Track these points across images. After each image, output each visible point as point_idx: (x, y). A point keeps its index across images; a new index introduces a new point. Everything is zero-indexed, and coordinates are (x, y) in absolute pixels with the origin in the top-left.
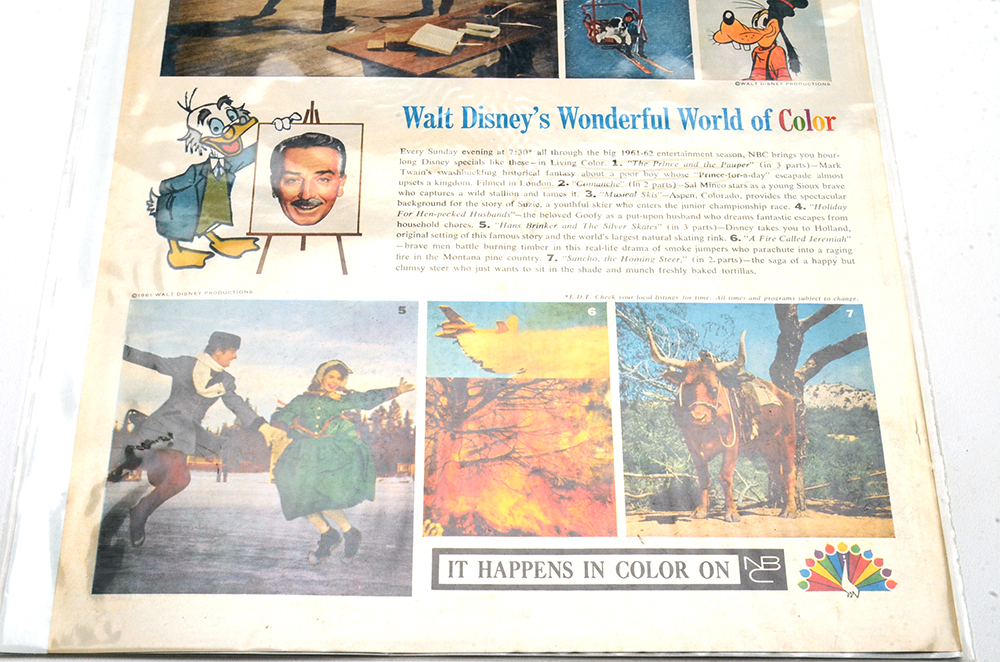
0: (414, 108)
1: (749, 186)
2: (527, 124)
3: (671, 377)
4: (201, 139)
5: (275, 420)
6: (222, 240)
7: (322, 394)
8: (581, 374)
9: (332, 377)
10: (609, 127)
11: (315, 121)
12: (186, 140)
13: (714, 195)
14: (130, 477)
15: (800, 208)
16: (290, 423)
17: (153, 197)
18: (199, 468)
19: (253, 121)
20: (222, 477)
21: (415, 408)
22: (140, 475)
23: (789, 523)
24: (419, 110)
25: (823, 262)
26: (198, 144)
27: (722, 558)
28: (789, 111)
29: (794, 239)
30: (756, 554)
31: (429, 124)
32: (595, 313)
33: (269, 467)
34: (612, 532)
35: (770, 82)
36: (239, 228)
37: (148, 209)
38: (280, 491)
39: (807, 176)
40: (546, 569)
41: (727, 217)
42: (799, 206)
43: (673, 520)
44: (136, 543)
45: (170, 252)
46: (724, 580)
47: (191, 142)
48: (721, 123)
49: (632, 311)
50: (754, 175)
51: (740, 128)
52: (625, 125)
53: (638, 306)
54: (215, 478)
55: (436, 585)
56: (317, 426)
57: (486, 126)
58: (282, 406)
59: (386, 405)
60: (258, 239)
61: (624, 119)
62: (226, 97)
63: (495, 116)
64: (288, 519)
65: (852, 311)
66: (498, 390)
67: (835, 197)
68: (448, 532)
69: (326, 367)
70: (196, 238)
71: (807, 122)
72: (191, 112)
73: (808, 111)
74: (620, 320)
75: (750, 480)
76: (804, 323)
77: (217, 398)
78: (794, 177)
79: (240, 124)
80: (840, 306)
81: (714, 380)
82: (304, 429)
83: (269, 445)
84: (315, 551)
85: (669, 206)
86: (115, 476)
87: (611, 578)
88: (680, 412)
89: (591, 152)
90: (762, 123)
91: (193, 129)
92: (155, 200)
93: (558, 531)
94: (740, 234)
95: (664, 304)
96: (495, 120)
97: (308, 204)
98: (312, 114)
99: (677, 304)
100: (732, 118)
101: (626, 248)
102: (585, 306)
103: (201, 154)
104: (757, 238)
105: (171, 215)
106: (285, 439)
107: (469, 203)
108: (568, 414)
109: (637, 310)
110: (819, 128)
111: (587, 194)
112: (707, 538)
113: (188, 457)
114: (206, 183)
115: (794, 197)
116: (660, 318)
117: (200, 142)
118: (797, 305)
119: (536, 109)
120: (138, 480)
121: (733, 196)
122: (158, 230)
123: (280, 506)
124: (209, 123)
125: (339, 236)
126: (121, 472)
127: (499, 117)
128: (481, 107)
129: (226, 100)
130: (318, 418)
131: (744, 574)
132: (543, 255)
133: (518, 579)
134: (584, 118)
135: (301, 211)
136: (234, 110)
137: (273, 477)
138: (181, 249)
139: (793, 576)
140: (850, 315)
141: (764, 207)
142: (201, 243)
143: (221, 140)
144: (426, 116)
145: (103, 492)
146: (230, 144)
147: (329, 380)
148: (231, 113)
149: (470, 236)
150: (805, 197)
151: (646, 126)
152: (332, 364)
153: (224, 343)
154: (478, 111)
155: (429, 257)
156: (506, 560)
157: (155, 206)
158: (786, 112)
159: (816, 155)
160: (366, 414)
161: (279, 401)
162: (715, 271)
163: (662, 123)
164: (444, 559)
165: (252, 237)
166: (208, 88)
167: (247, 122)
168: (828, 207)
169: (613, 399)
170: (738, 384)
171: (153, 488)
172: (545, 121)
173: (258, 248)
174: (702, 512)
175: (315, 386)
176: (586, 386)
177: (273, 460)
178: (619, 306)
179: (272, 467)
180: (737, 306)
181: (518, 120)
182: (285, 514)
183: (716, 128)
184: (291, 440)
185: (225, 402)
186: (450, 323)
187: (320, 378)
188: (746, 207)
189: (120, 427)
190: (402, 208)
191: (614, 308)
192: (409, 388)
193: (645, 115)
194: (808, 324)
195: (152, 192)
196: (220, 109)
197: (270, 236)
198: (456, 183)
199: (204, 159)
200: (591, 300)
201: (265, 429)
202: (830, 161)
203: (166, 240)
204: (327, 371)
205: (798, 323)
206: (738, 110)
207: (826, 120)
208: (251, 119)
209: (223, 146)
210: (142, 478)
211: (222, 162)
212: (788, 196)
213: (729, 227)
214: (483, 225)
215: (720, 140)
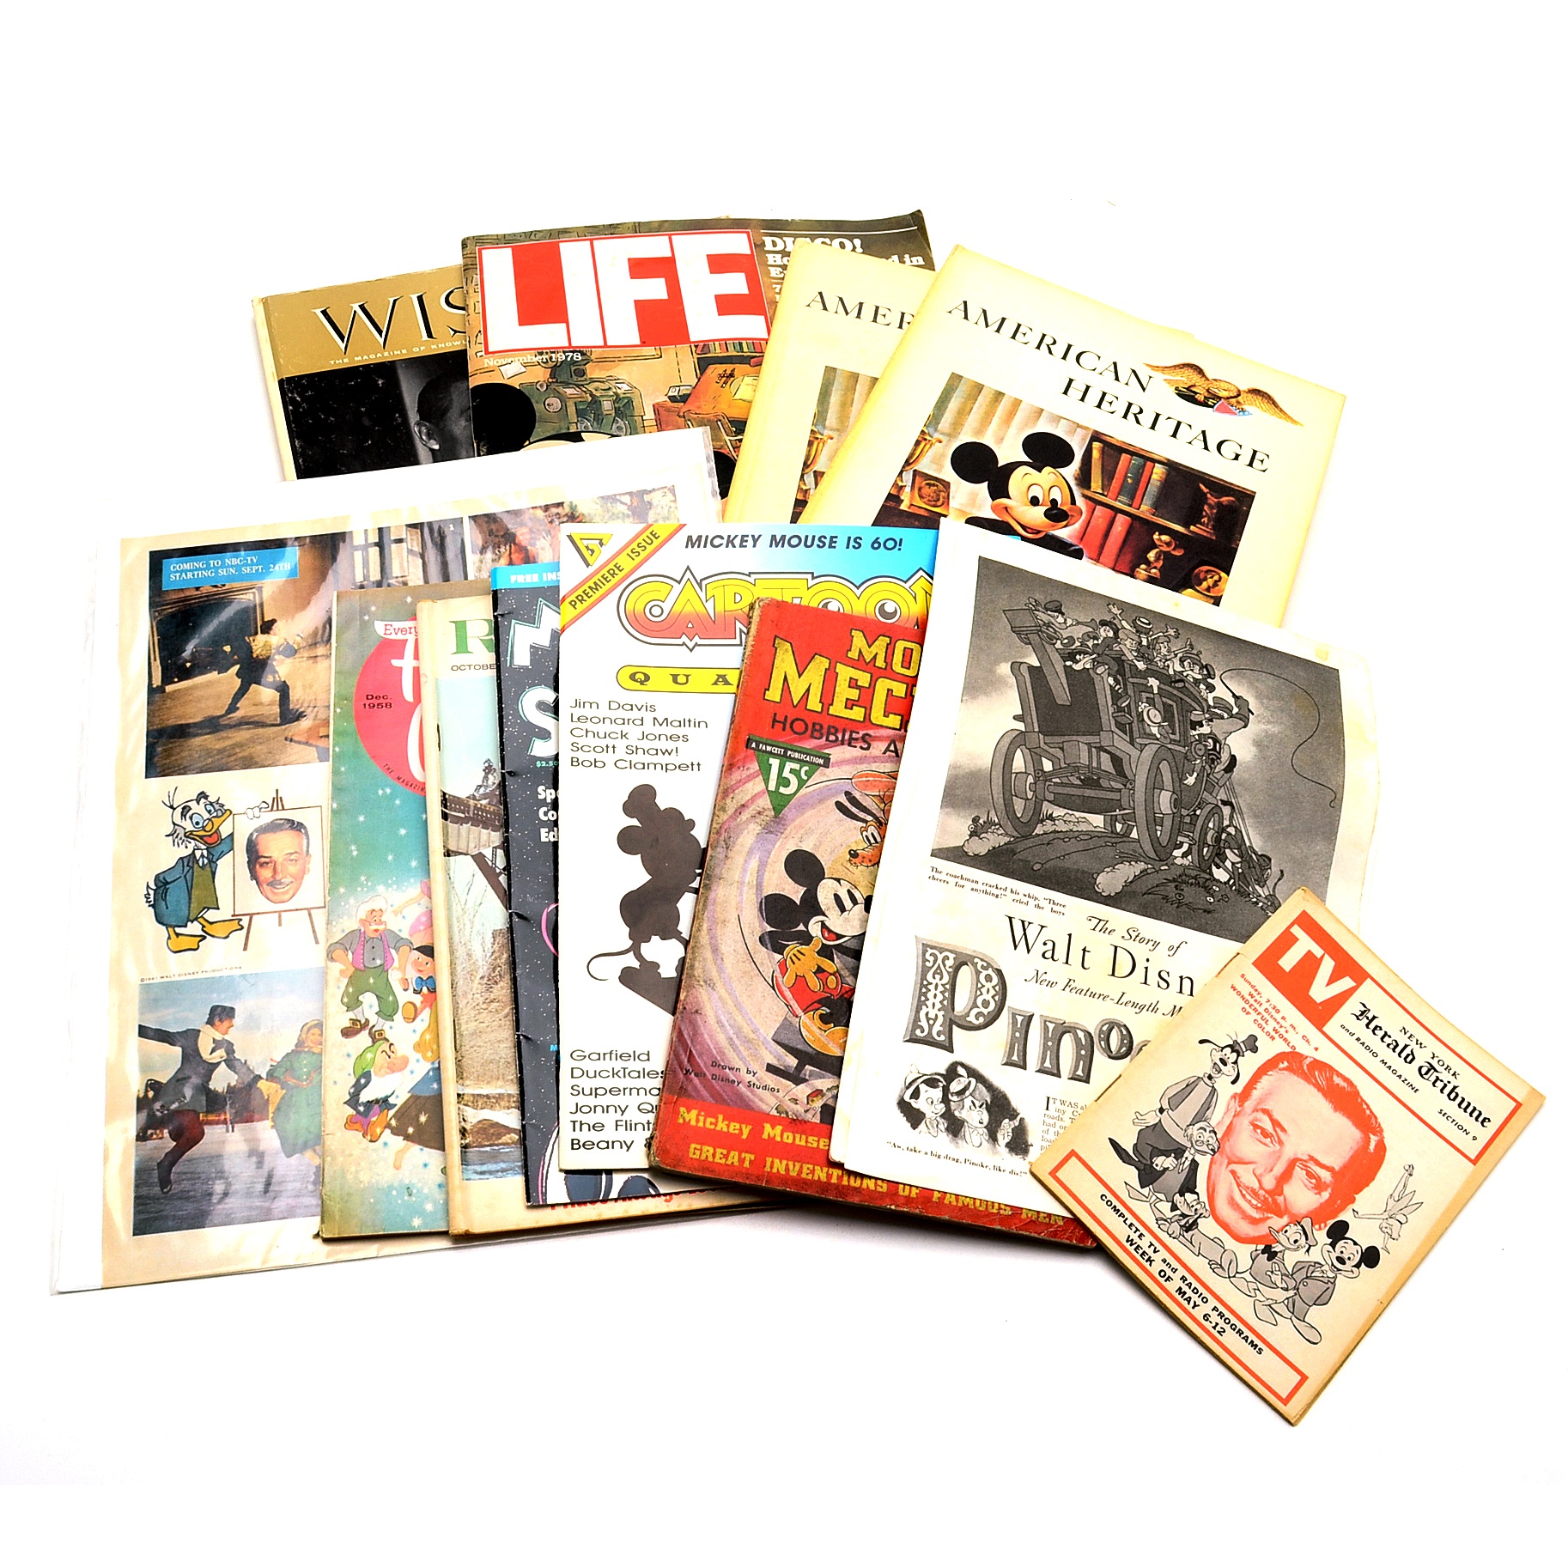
4: (185, 833)
5: (271, 1076)
6: (211, 923)
7: (306, 1050)
9: (313, 1034)
11: (280, 808)
12: (173, 835)
14: (155, 1136)
16: (282, 1078)
17: (149, 890)
18: (210, 1123)
19: (228, 812)
20: (230, 1129)
22: (163, 1134)
26: (183, 838)
33: (268, 1116)
36: (224, 912)
37: (147, 902)
38: (279, 1135)
44: (165, 1190)
45: (169, 938)
47: (177, 837)
54: (224, 1130)
56: (305, 1077)
58: (274, 1064)
60: (241, 920)
62: (203, 793)
64: (288, 1157)
69: (308, 1026)
70: (189, 923)
72: (174, 809)
77: (220, 1062)
79: (217, 817)
82: (294, 1081)
83: (266, 1097)
84: (312, 1180)
86: (142, 1137)
91: (178, 825)
92: (152, 892)
97: (281, 884)
98: (277, 802)
103: (186, 847)
105: (166, 905)
106: (280, 1091)
113: (201, 1115)
114: (193, 873)
117: (185, 836)
120: (161, 1138)
122: (157, 920)
123: (280, 1149)
124: (191, 818)
125: (308, 910)
126: (146, 1133)
129: (203, 795)
130: (305, 1070)
135: (276, 891)
136: (211, 804)
137: (272, 1124)
138: (178, 935)
142: (194, 928)
143: (202, 833)
145: (133, 1151)
146: (210, 836)
147: (312, 1037)
148: (209, 807)
152: (313, 1023)
153: (221, 1014)
157: (152, 899)
161: (272, 1060)
165: (237, 918)
166: (186, 786)
167: (223, 814)
171: (175, 1143)
173: (242, 928)
175: (300, 1044)
177: (271, 1109)
179: (271, 1115)
182: (285, 1152)
184: (284, 1091)
185: (227, 1066)
187: (304, 1036)
189: (142, 1095)
195: (148, 886)
196: (198, 803)
197: (251, 915)
199: (189, 851)
201: (262, 1084)
203: (164, 928)
204: (309, 1030)
208: (226, 810)
209: (205, 838)
210: (165, 1135)
211: (205, 853)
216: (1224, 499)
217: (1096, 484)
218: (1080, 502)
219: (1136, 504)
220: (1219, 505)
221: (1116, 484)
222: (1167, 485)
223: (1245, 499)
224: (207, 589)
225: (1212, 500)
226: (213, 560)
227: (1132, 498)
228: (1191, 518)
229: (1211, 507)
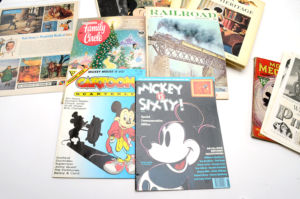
1: (61, 42)
2: (36, 38)
3: (48, 64)
5: (2, 73)
8: (38, 65)
10: (46, 37)
13: (56, 44)
16: (4, 73)
21: (18, 70)
23: (58, 78)
24: (24, 37)
25: (68, 50)
27: (50, 83)
29: (65, 48)
30: (54, 82)
31: (25, 39)
32: (40, 58)
34: (38, 81)
38: (1, 80)
40: (30, 85)
43: (45, 79)
46: (50, 85)
53: (45, 57)
55: (18, 88)
58: (3, 71)
59: (15, 70)
60: (3, 53)
64: (2, 83)
66: (28, 67)
67: (71, 43)
68: (19, 83)
71: (69, 35)
73: (69, 33)
75: (54, 74)
78: (66, 41)
80: (68, 54)
81: (52, 64)
83: (1, 75)
84: (5, 86)
85: (51, 45)
87: (37, 86)
88: (48, 68)
89: (43, 40)
90: (64, 35)
93: (32, 81)
94: (59, 48)
95: (48, 56)
99: (50, 56)
100: (60, 35)
101: (45, 50)
107: (28, 47)
108: (35, 69)
111: (42, 45)
112: (48, 81)
116: (48, 58)
118: (64, 55)
127: (33, 37)
128: (31, 36)
129: (2, 38)
130: (7, 72)
131: (52, 84)
132: (35, 52)
133: (27, 87)
134: (43, 37)
135: (8, 50)
139: (57, 84)
140: (69, 56)
141: (62, 45)
146: (2, 43)
148: (2, 40)
149: (27, 51)
155: (22, 53)
156: (26, 85)
158: (67, 34)
159: (69, 38)
160: (12, 71)
162: (55, 52)
163: (52, 36)
164: (19, 85)
167: (4, 41)
168: (69, 44)
169: (41, 67)
170: (55, 64)
172: (38, 37)
174: (49, 78)
175: (7, 68)
176: (37, 66)
180: (57, 56)
186: (23, 60)
188: (60, 45)
190: (20, 48)
191: (42, 57)
192: (18, 68)
193: (50, 36)
197: (5, 53)
198: (27, 45)
200: (40, 56)
204: (9, 67)
205: (63, 57)
207: (71, 34)
211: (0, 45)
212: (65, 43)
213: (57, 47)
214: (29, 49)
215: (59, 37)
216: (246, 18)
217: (226, 15)
218: (223, 18)
219: (232, 19)
220: (245, 19)
221: (229, 16)
222: (237, 16)
223: (249, 18)
225: (244, 18)
226: (10, 11)
227: (232, 18)
228: (241, 21)
229: (244, 20)
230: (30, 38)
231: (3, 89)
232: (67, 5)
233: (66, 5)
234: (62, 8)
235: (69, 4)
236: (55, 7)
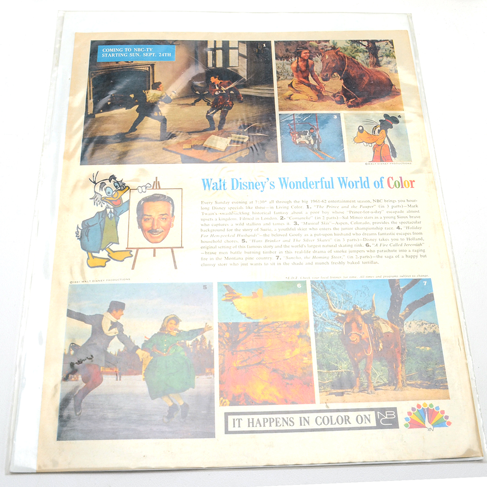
0: (207, 180)
1: (374, 218)
2: (263, 187)
3: (339, 319)
4: (102, 198)
5: (144, 347)
6: (114, 252)
7: (166, 333)
8: (295, 319)
9: (171, 324)
10: (304, 188)
11: (158, 188)
12: (94, 199)
13: (357, 223)
14: (73, 379)
15: (399, 229)
16: (151, 349)
17: (78, 229)
18: (107, 373)
19: (127, 188)
20: (119, 378)
21: (213, 338)
22: (78, 378)
23: (399, 394)
24: (209, 180)
25: (411, 257)
26: (100, 201)
27: (367, 413)
28: (392, 178)
29: (396, 245)
30: (383, 410)
31: (215, 188)
32: (300, 286)
33: (142, 372)
34: (313, 402)
35: (382, 163)
36: (122, 246)
37: (76, 236)
38: (148, 385)
39: (402, 212)
40: (281, 421)
41: (364, 234)
42: (398, 228)
43: (342, 394)
44: (78, 413)
45: (88, 259)
46: (368, 425)
47: (96, 200)
48: (359, 184)
49: (319, 285)
50: (376, 212)
51: (368, 187)
52: (312, 186)
53: (322, 282)
54: (115, 379)
55: (227, 432)
56: (165, 350)
57: (244, 189)
58: (147, 340)
59: (199, 338)
60: (132, 251)
61: (311, 183)
62: (113, 176)
63: (248, 183)
64: (152, 399)
65: (426, 282)
66: (254, 328)
67: (416, 222)
68: (231, 404)
69: (168, 318)
70: (101, 251)
71: (401, 184)
72: (96, 184)
73: (401, 178)
74: (313, 289)
75: (379, 372)
76: (403, 289)
77: (114, 336)
78: (395, 212)
79: (120, 190)
80: (420, 279)
81: (360, 320)
82: (158, 351)
83: (141, 360)
84: (166, 415)
85: (335, 229)
86: (66, 378)
87: (313, 425)
88: (344, 338)
89: (296, 202)
90: (379, 184)
91: (97, 193)
92: (80, 231)
93: (286, 401)
94: (370, 243)
95: (334, 281)
96: (248, 185)
97: (156, 232)
98: (157, 184)
99: (341, 281)
100: (365, 182)
101: (315, 252)
102: (296, 283)
103: (102, 206)
104: (379, 245)
105: (88, 239)
106: (149, 357)
107: (236, 230)
108: (289, 340)
109: (321, 284)
110: (407, 186)
111: (294, 223)
112: (359, 403)
113: (101, 368)
114: (105, 222)
115: (396, 223)
116: (333, 288)
117: (101, 200)
118: (399, 280)
119: (268, 179)
120: (77, 380)
121: (366, 223)
122: (82, 247)
123: (148, 393)
124: (105, 190)
125: (172, 248)
126: (68, 377)
127: (249, 183)
128: (240, 179)
129: (113, 177)
130: (165, 345)
131: (377, 421)
132: (274, 256)
133: (267, 428)
134: (292, 183)
135: (153, 236)
136: (118, 182)
137: (144, 377)
138: (94, 257)
139: (402, 422)
140: (425, 284)
141: (381, 229)
142: (104, 254)
143: (112, 199)
144: (213, 184)
145: (59, 387)
146: (116, 200)
147: (170, 325)
148: (116, 184)
149: (237, 247)
150: (402, 223)
151: (322, 188)
152: (171, 316)
153: (117, 307)
154: (239, 181)
155: (218, 259)
156: (261, 417)
157: (80, 235)
158: (390, 179)
159: (406, 201)
160: (189, 343)
161: (145, 337)
162: (359, 263)
163: (330, 185)
164: (230, 418)
165: (129, 250)
167: (124, 189)
168: (413, 228)
169: (311, 332)
170: (372, 322)
171: (85, 384)
172: (272, 185)
173: (132, 256)
174: (356, 389)
175: (163, 329)
176: (297, 325)
177: (144, 368)
178: (313, 282)
179: (143, 372)
180: (370, 281)
181: (259, 185)
182: (150, 396)
183: (357, 187)
184: (152, 358)
185: (118, 338)
186: (229, 294)
187: (165, 324)
188: (373, 228)
189: (67, 352)
190: (202, 233)
191: (310, 283)
192: (210, 328)
193: (322, 181)
194: (405, 290)
195: (78, 227)
196: (110, 182)
197: (138, 249)
198: (230, 219)
199: (103, 209)
200: (299, 279)
201: (139, 352)
202: (413, 204)
203: (86, 252)
204: (169, 321)
205: (400, 289)
206: (367, 178)
207: (410, 182)
208: (126, 187)
209: (113, 202)
210: (79, 379)
211: (112, 210)
212: (393, 223)
213: (365, 240)
214: (243, 241)
215: (359, 194)
224: (122, 63)
226: (128, 48)
230: (237, 184)
231: (163, 435)
232: (366, 43)
233: (357, 42)
234: (346, 54)
235: (373, 42)
236: (317, 48)
